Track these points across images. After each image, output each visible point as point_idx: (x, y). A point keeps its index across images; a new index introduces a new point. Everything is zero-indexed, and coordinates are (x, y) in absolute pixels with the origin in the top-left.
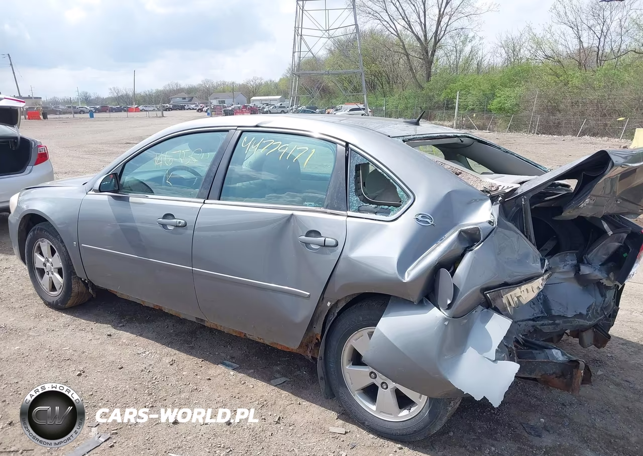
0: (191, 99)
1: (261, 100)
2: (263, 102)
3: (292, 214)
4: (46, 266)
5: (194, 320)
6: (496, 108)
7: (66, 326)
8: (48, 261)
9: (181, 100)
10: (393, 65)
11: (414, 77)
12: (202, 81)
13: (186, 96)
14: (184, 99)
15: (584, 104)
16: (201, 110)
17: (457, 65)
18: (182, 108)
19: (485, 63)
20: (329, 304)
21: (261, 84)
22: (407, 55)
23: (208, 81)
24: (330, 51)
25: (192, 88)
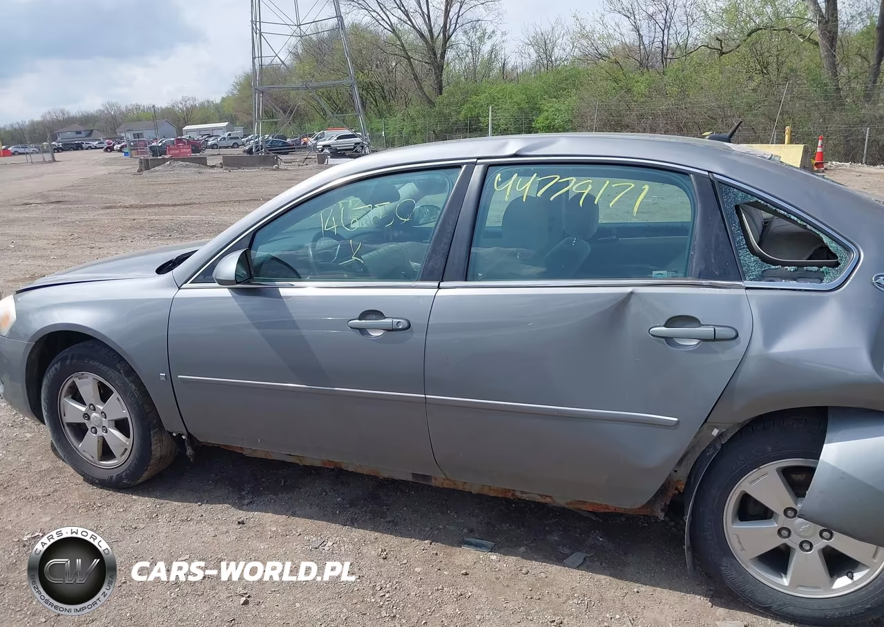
0: (90, 133)
1: (199, 130)
2: (202, 133)
3: (632, 293)
4: (89, 419)
5: (410, 478)
6: (543, 127)
7: (153, 517)
8: (95, 410)
9: (73, 135)
10: (389, 72)
11: (421, 88)
12: (103, 105)
13: (81, 128)
14: (79, 133)
15: (655, 116)
16: (110, 149)
17: (475, 71)
18: (79, 147)
19: (509, 67)
20: (715, 432)
21: (194, 107)
22: (409, 58)
23: (111, 105)
24: (296, 55)
25: (87, 117)
